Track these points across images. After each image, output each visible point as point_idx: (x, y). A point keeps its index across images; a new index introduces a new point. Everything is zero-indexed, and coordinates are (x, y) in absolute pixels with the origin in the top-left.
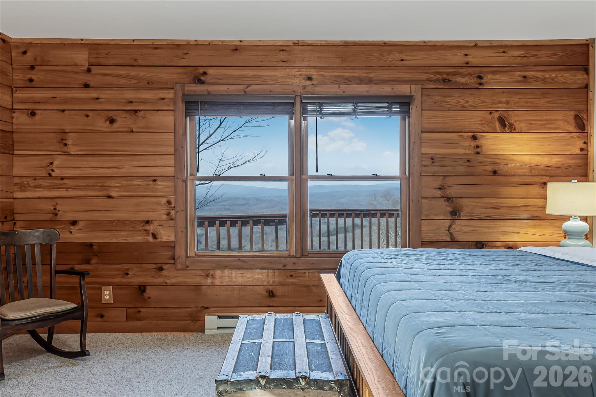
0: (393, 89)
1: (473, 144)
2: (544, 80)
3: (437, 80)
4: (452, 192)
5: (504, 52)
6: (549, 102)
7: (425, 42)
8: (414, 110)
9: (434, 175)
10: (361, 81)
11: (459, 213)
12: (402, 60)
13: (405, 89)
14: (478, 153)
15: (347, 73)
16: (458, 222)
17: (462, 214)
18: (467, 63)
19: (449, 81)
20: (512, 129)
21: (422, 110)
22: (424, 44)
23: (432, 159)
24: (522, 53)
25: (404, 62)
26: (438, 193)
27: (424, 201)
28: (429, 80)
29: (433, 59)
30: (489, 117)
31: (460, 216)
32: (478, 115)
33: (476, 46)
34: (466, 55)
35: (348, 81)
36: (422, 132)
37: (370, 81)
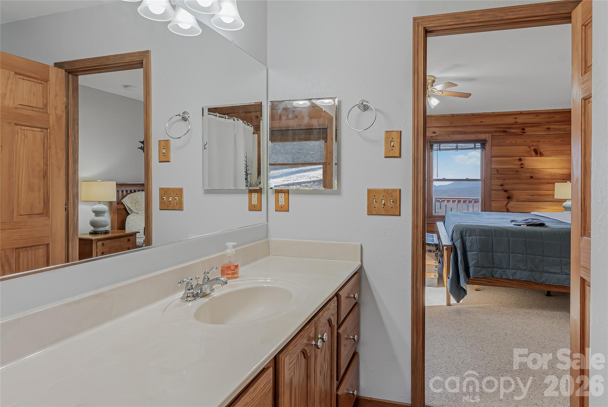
0: (476, 136)
1: (520, 163)
2: (559, 129)
3: (500, 132)
4: (508, 187)
5: (537, 116)
6: (561, 141)
7: (493, 113)
8: (488, 146)
9: (498, 178)
10: (460, 133)
11: (512, 198)
12: (481, 122)
13: (483, 136)
14: (522, 167)
15: (453, 129)
16: (511, 202)
17: (513, 198)
18: (516, 122)
19: (507, 131)
20: (541, 155)
21: (492, 146)
22: (493, 114)
23: (497, 171)
24: (547, 116)
25: (482, 123)
26: (500, 188)
27: (493, 192)
28: (496, 131)
29: (498, 121)
30: (529, 149)
31: (512, 199)
32: (523, 148)
33: (521, 113)
34: (516, 118)
35: (454, 133)
36: (492, 157)
37: (465, 133)
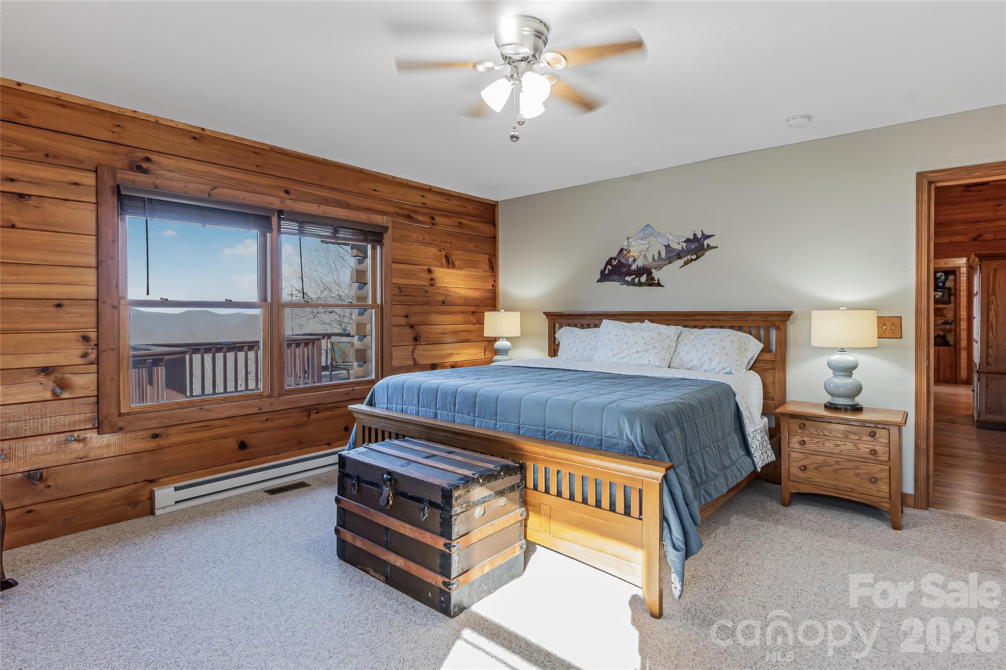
0: (368, 217)
1: (429, 276)
2: (472, 227)
3: (402, 216)
4: (414, 319)
5: (448, 200)
6: (475, 246)
7: (393, 177)
8: (387, 238)
9: (401, 303)
10: (339, 204)
11: (420, 339)
12: (375, 190)
13: (380, 220)
14: (432, 285)
15: (325, 194)
16: (419, 347)
17: (422, 340)
18: (424, 204)
19: (412, 217)
20: (454, 267)
21: (392, 241)
22: (393, 179)
23: (400, 289)
24: (458, 203)
25: (376, 192)
26: (403, 321)
27: (394, 329)
28: (397, 214)
29: (398, 195)
30: (439, 253)
31: (420, 341)
32: (433, 251)
33: (430, 190)
34: (423, 196)
35: (326, 201)
36: (393, 262)
37: (347, 206)
